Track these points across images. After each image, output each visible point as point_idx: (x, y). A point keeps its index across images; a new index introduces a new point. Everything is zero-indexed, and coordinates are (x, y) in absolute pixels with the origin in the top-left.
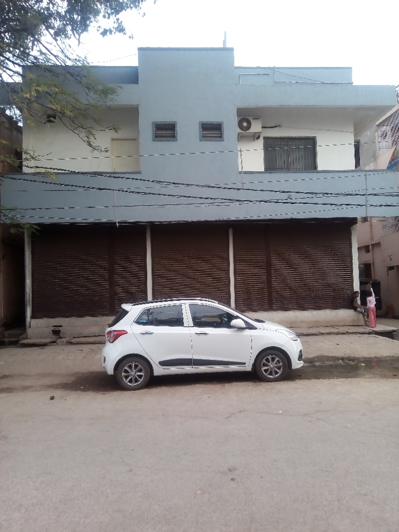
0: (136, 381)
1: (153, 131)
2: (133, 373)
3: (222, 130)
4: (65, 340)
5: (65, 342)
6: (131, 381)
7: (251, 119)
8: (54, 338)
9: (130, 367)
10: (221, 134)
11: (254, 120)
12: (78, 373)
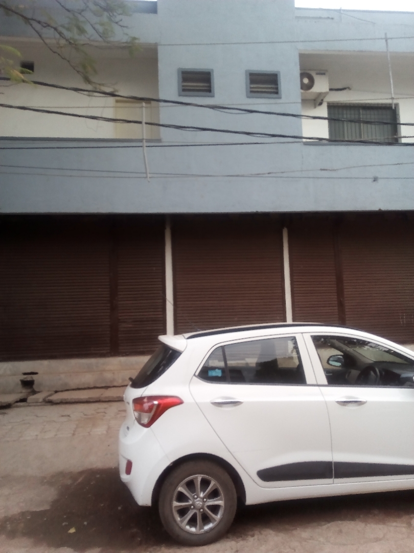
0: (206, 519)
1: (178, 82)
2: (199, 500)
3: (279, 83)
4: (40, 397)
5: (41, 400)
6: (193, 522)
7: (313, 74)
8: (23, 393)
9: (191, 485)
10: (277, 88)
11: (318, 76)
12: (62, 474)
